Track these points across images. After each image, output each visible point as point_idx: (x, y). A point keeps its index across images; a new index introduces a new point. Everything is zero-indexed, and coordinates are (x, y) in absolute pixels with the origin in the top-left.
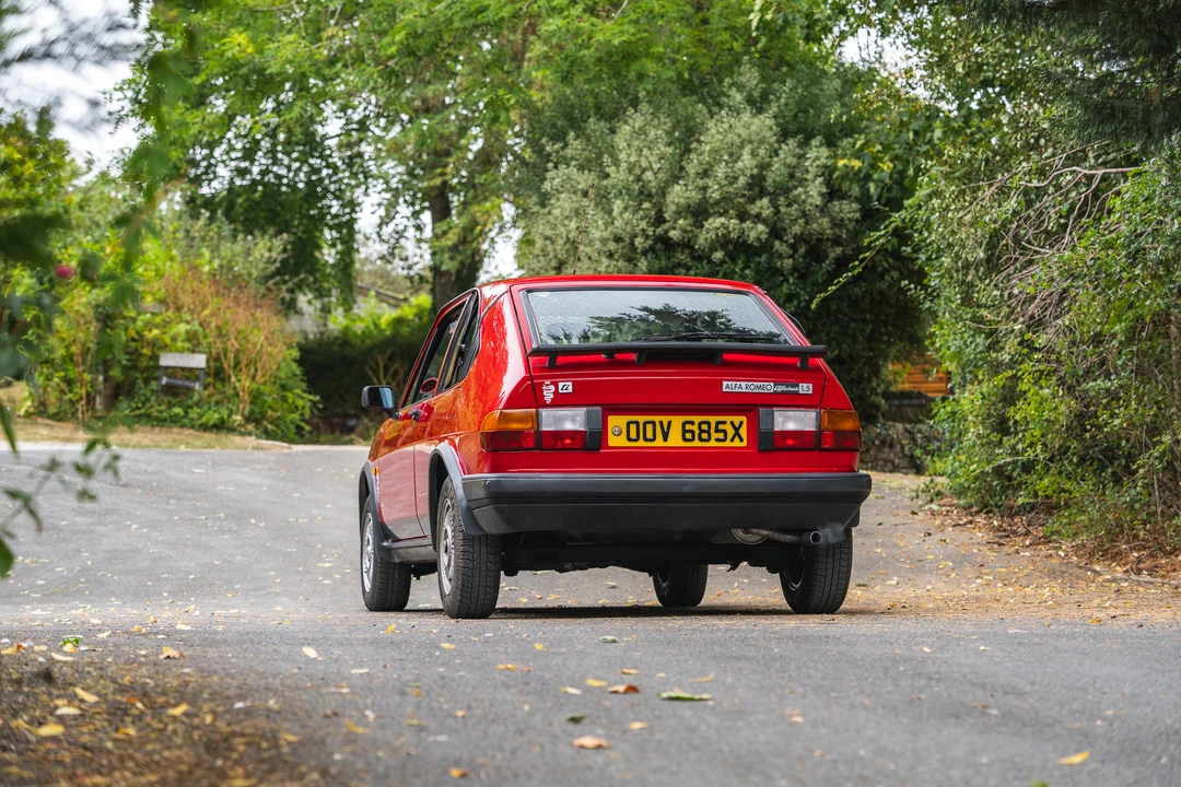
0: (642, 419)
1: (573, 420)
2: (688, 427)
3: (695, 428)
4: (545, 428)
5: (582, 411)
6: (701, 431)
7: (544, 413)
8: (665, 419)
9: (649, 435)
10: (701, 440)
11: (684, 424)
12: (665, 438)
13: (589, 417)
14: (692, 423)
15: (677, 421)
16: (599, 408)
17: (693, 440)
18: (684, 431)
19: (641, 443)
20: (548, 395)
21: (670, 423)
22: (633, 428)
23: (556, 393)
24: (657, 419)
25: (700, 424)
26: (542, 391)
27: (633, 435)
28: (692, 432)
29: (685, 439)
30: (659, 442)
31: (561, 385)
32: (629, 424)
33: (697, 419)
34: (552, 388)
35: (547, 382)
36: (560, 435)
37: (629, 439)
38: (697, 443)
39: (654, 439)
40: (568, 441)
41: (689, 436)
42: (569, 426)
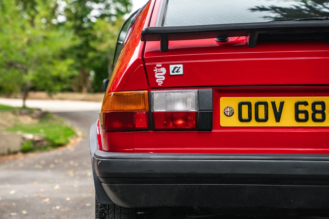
0: (253, 100)
1: (185, 101)
2: (301, 108)
3: (309, 108)
4: (156, 110)
5: (192, 93)
6: (315, 112)
7: (156, 95)
8: (278, 100)
9: (262, 116)
10: (315, 120)
11: (297, 105)
12: (278, 119)
13: (199, 98)
14: (306, 104)
15: (290, 102)
16: (210, 90)
17: (306, 120)
18: (297, 112)
19: (253, 123)
20: (160, 77)
21: (282, 104)
22: (245, 108)
23: (167, 75)
24: (269, 100)
25: (314, 104)
26: (154, 73)
27: (245, 116)
28: (306, 112)
29: (298, 120)
30: (271, 122)
31: (172, 67)
32: (240, 105)
33: (311, 100)
34: (164, 70)
35: (159, 65)
36: (173, 116)
37: (241, 120)
38: (310, 123)
39: (266, 120)
40: (180, 122)
41: (302, 116)
42: (180, 107)
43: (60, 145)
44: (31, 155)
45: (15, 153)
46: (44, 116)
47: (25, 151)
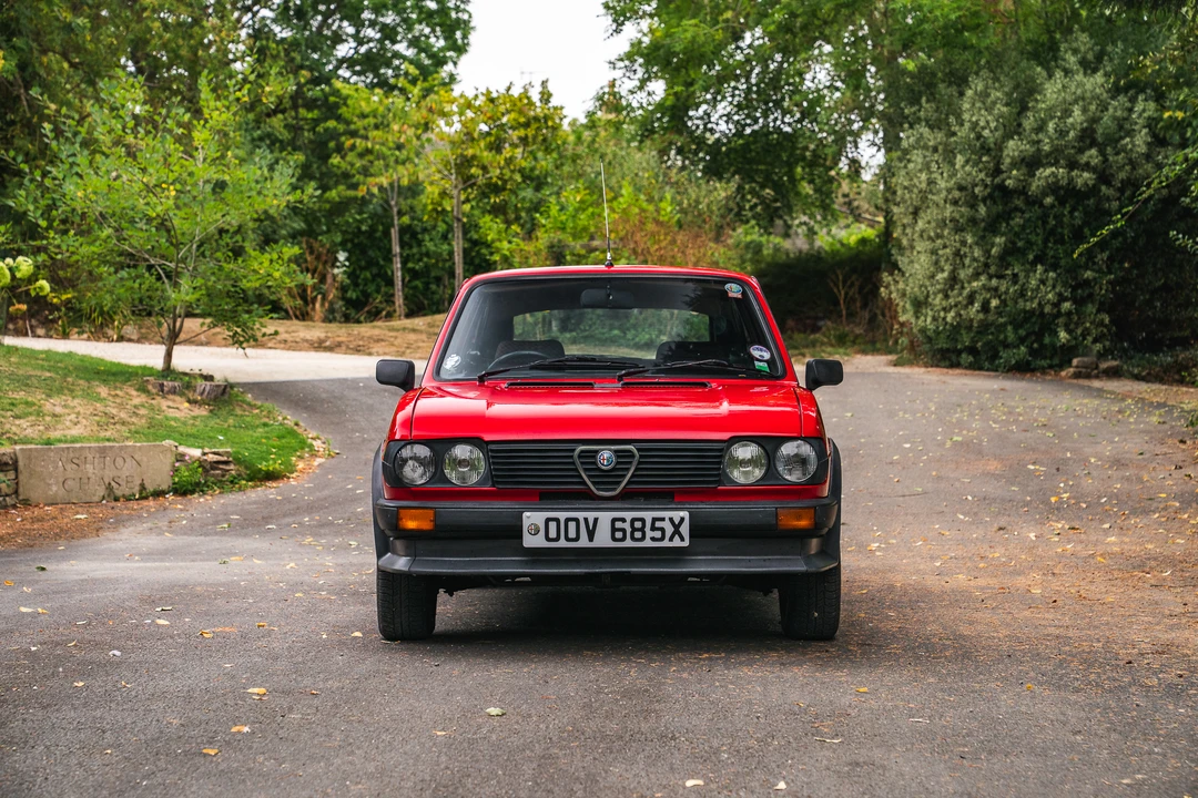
43: (271, 476)
44: (197, 500)
45: (158, 494)
46: (222, 396)
47: (182, 490)
